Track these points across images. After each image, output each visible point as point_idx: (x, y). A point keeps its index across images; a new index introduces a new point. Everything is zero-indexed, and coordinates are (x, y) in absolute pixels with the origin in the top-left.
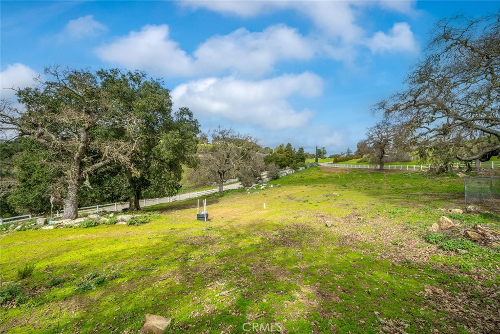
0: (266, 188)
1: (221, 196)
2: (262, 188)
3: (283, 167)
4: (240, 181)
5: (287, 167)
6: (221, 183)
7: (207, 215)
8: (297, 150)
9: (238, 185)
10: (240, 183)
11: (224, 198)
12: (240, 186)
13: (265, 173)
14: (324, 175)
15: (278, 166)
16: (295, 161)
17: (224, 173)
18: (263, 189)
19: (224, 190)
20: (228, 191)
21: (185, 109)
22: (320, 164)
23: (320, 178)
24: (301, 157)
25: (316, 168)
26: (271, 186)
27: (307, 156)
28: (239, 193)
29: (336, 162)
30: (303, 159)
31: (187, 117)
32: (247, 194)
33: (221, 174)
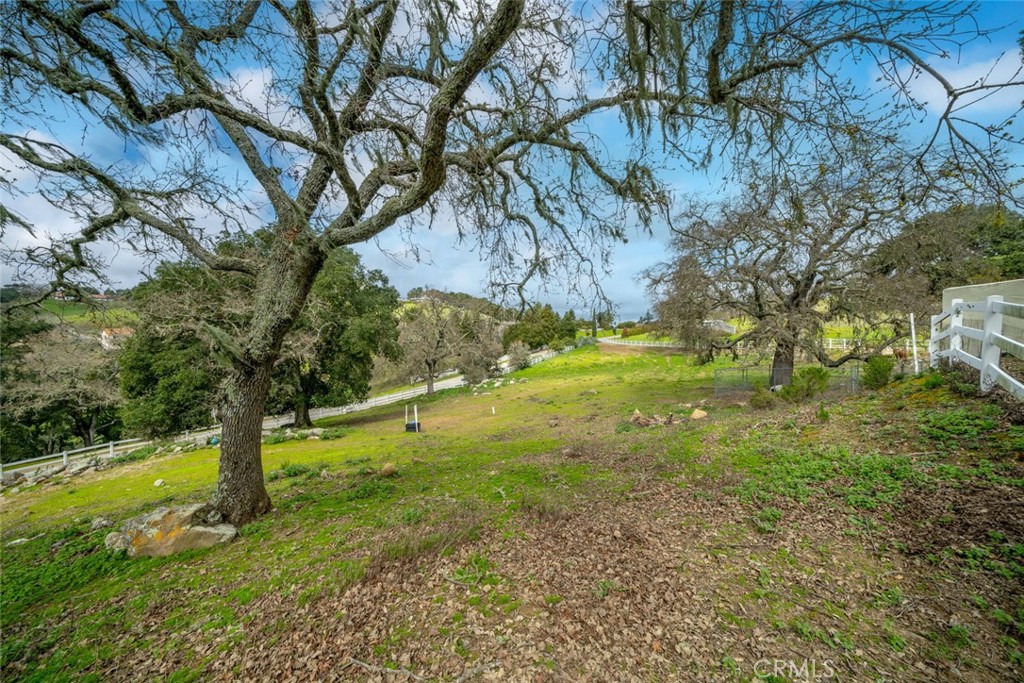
0: (503, 385)
1: (431, 401)
2: (496, 385)
3: (536, 346)
4: (462, 373)
5: (545, 347)
6: (430, 380)
7: (419, 424)
8: (562, 316)
9: (457, 381)
10: (462, 377)
11: (436, 402)
12: (462, 383)
13: (505, 358)
14: (602, 359)
15: (528, 347)
16: (556, 336)
17: (435, 362)
18: (498, 387)
19: (435, 390)
20: (442, 392)
21: (376, 271)
22: (599, 339)
23: (595, 365)
24: (569, 327)
25: (592, 348)
26: (512, 382)
27: (579, 326)
28: (460, 395)
29: (625, 335)
30: (572, 332)
31: (379, 284)
32: (472, 395)
33: (429, 365)
